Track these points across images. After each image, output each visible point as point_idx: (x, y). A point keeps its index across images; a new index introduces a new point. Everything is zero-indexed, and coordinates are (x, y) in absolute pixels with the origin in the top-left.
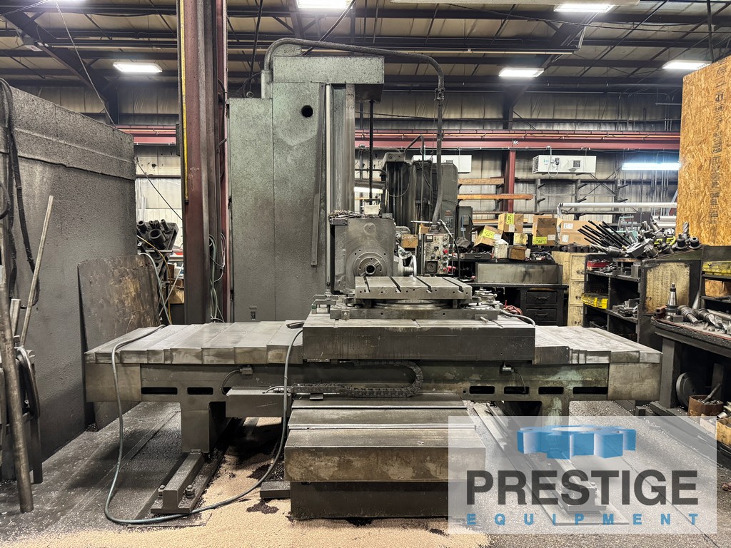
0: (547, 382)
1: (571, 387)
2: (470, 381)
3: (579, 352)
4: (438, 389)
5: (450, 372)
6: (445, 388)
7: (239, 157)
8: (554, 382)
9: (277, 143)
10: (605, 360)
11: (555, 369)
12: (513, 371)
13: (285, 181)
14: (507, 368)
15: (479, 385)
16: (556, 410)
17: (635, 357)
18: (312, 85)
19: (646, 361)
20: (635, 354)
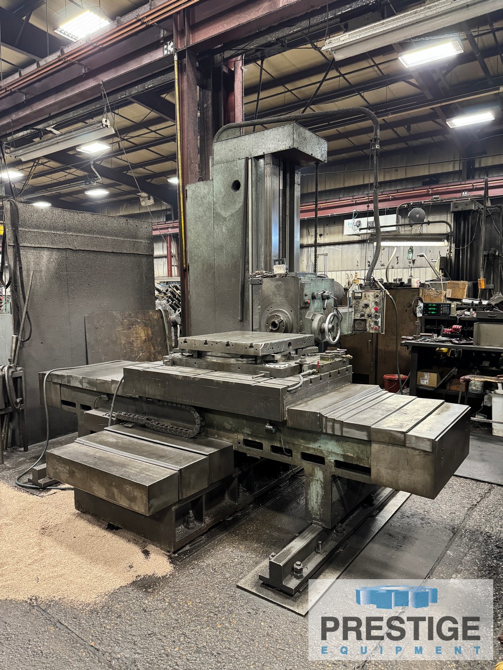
0: (308, 448)
1: (332, 459)
2: (243, 433)
3: (334, 421)
4: (220, 437)
5: (229, 423)
6: (224, 436)
7: (193, 231)
8: (314, 449)
9: (217, 216)
10: (363, 436)
11: (314, 436)
12: (274, 430)
13: (221, 247)
14: (269, 427)
15: (250, 439)
16: (317, 480)
17: (400, 439)
18: (239, 161)
19: (414, 446)
20: (399, 435)
